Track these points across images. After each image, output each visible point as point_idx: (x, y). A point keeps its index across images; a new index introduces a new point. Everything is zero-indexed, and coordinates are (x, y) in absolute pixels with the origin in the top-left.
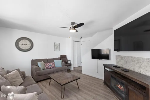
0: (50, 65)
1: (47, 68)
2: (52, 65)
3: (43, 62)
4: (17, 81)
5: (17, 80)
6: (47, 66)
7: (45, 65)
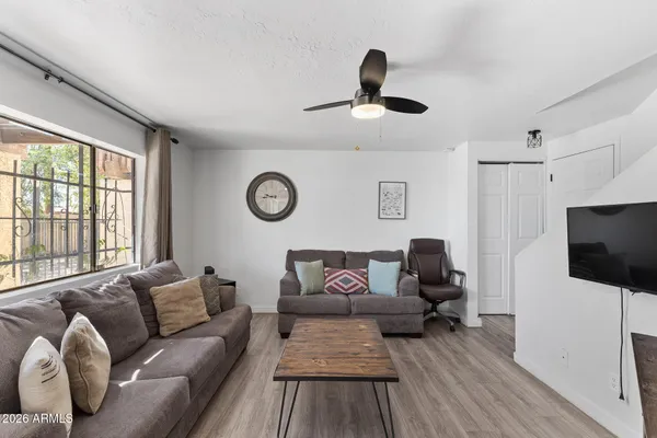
0: (346, 281)
1: (333, 291)
2: (356, 281)
3: (319, 263)
4: (183, 311)
5: (183, 308)
6: (332, 283)
7: (325, 277)
